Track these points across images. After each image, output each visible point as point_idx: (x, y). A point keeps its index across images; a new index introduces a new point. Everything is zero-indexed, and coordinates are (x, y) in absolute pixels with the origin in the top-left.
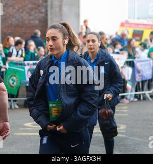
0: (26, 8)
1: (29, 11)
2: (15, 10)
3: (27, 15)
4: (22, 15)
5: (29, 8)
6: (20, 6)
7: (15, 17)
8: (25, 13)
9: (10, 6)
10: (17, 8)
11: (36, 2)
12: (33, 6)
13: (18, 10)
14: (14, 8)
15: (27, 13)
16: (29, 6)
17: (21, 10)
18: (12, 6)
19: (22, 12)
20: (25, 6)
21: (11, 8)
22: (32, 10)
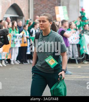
0: (48, 6)
1: (49, 7)
2: (41, 7)
3: (49, 10)
4: (46, 10)
5: (50, 6)
6: (44, 5)
7: (42, 11)
8: (47, 9)
9: (38, 5)
10: (43, 6)
11: (54, 2)
12: (52, 5)
13: (43, 7)
14: (41, 6)
15: (49, 9)
16: (50, 5)
17: (45, 7)
18: (40, 5)
19: (46, 8)
20: (48, 5)
21: (39, 6)
22: (51, 7)
